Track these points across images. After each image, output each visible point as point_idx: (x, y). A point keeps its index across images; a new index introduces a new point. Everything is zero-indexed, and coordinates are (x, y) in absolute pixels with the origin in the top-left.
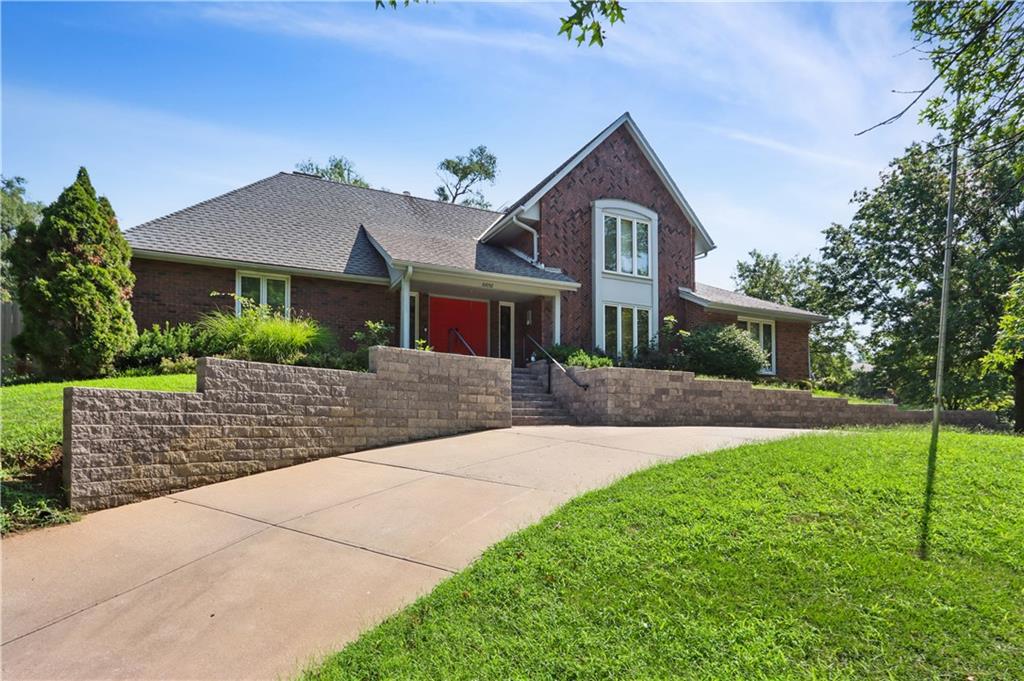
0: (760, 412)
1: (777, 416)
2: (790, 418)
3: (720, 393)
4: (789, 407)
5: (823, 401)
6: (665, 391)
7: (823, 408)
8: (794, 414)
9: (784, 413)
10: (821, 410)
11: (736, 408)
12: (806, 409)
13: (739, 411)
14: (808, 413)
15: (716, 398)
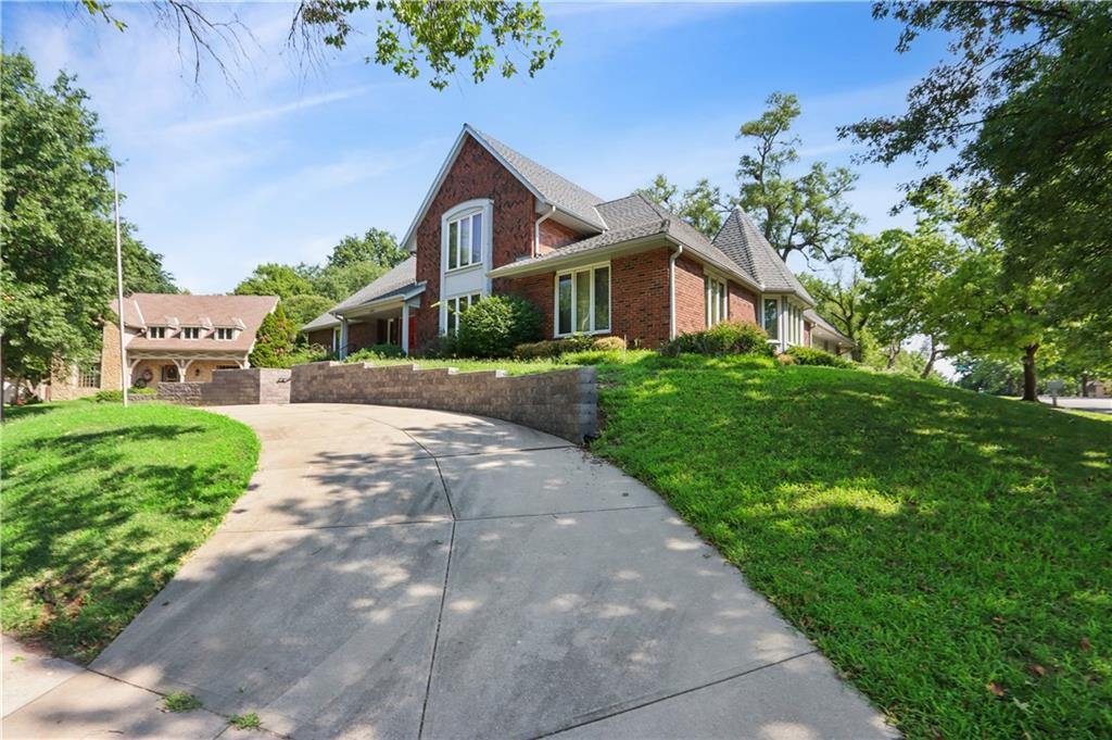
0: (370, 390)
1: (382, 392)
2: (394, 394)
3: (341, 376)
4: (392, 383)
5: (423, 373)
6: (314, 378)
7: (423, 381)
8: (397, 389)
9: (388, 389)
10: (421, 384)
11: (353, 387)
12: (407, 384)
13: (354, 390)
14: (410, 388)
15: (341, 380)
